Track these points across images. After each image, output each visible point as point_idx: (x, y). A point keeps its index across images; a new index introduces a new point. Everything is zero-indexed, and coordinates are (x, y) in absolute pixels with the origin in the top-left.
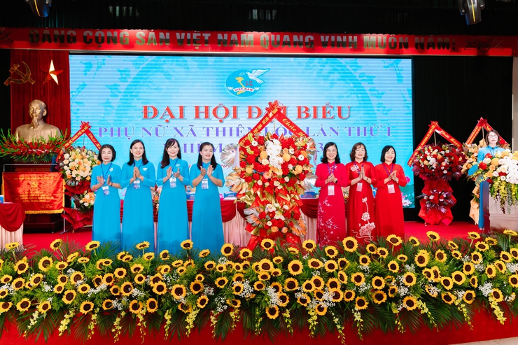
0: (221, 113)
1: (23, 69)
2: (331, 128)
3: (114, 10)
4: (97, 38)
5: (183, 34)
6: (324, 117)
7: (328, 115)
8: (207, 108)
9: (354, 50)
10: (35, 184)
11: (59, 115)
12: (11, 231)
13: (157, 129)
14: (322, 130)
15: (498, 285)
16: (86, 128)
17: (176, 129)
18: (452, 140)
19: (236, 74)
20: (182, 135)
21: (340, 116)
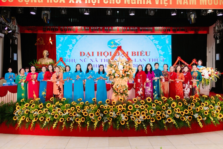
0: (106, 54)
1: (41, 40)
2: (143, 59)
3: (71, 20)
4: (65, 29)
5: (93, 28)
6: (141, 55)
7: (142, 55)
8: (101, 52)
9: (151, 32)
11: (52, 55)
13: (85, 59)
14: (140, 59)
16: (61, 59)
17: (91, 59)
18: (185, 63)
19: (111, 41)
20: (93, 62)
21: (146, 54)
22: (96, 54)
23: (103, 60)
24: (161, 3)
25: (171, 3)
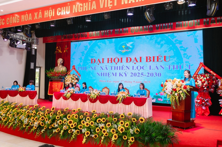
0: (116, 60)
2: (161, 66)
5: (104, 31)
6: (158, 61)
7: (159, 60)
10: (56, 86)
13: (95, 67)
14: (156, 66)
16: (74, 67)
17: (101, 67)
18: (211, 72)
20: (103, 69)
21: (165, 60)
22: (106, 61)
23: (113, 68)
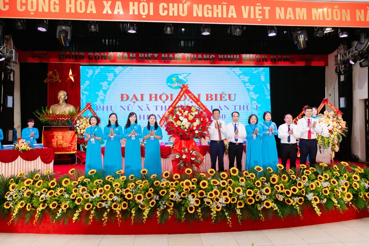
0: (164, 97)
1: (54, 74)
2: (225, 106)
3: (105, 41)
4: (95, 56)
5: (143, 55)
6: (221, 100)
7: (223, 99)
8: (156, 95)
9: (237, 63)
10: (60, 137)
11: (74, 99)
12: (47, 163)
13: (128, 107)
14: (220, 107)
15: (316, 194)
16: (89, 106)
17: (139, 106)
19: (172, 76)
20: (142, 110)
21: (230, 99)
22: (146, 98)
23: (159, 108)
24: (252, 17)
25: (267, 17)
